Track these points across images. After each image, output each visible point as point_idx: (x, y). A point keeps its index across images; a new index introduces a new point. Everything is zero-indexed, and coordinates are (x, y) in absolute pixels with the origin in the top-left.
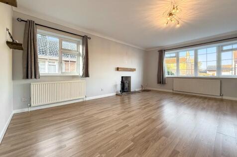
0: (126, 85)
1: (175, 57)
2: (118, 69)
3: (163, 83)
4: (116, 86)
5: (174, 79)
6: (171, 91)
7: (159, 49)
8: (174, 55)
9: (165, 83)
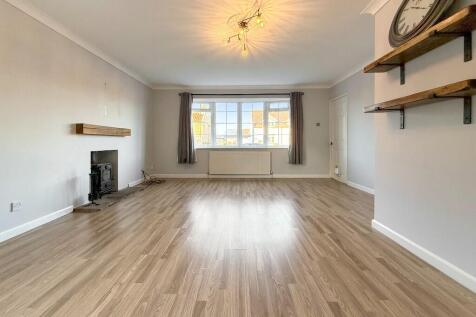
0: (106, 177)
1: (209, 110)
2: (79, 129)
3: (190, 162)
4: (72, 183)
5: (211, 153)
6: (205, 176)
7: (183, 90)
8: (207, 106)
9: (194, 162)
